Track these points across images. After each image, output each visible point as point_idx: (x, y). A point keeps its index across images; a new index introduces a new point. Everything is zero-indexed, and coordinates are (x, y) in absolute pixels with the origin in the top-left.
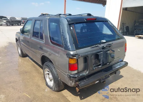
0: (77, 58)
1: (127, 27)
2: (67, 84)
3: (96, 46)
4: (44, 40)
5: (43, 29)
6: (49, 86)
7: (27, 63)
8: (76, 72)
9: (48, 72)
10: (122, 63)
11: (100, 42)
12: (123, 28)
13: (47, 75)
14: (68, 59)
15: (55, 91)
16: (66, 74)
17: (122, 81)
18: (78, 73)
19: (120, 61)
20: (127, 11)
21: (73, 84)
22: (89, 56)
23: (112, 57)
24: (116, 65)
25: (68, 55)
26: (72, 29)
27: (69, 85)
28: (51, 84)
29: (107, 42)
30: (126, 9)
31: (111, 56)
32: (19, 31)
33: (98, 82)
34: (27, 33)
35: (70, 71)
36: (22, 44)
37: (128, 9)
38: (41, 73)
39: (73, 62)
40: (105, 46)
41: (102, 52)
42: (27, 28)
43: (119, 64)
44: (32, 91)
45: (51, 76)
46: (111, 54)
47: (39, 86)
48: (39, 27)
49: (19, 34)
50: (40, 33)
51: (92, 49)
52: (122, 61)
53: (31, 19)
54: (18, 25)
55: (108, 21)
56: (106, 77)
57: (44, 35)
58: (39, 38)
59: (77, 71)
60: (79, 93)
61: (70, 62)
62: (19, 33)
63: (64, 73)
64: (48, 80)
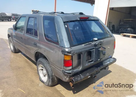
0: (72, 54)
1: (113, 25)
2: (61, 79)
3: (89, 44)
4: (38, 37)
5: (38, 26)
6: (43, 81)
7: (20, 59)
8: (70, 68)
9: (42, 68)
10: (111, 59)
11: (92, 40)
12: (110, 26)
13: (41, 71)
14: (63, 55)
15: (49, 86)
16: (60, 70)
17: (111, 76)
18: (73, 69)
19: (109, 57)
20: (113, 11)
21: (68, 79)
22: (83, 53)
23: (104, 53)
24: (106, 61)
25: (63, 52)
26: (67, 27)
27: (64, 80)
28: (45, 79)
29: (99, 39)
30: (112, 9)
31: (102, 53)
32: (12, 27)
33: (90, 77)
34: (20, 29)
35: (64, 67)
36: (15, 40)
37: (114, 9)
38: (34, 68)
39: (68, 58)
40: (97, 44)
41: (94, 50)
42: (20, 24)
43: (108, 60)
44: (27, 86)
45: (45, 71)
46: (102, 51)
47: (33, 81)
48: (33, 24)
49: (11, 31)
50: (34, 30)
51: (85, 46)
52: (111, 57)
53: (24, 16)
54: (9, 21)
55: (99, 20)
56: (97, 72)
57: (38, 32)
58: (33, 34)
59: (72, 67)
60: (73, 88)
61: (65, 59)
62: (11, 29)
63: (59, 68)
64: (41, 75)
